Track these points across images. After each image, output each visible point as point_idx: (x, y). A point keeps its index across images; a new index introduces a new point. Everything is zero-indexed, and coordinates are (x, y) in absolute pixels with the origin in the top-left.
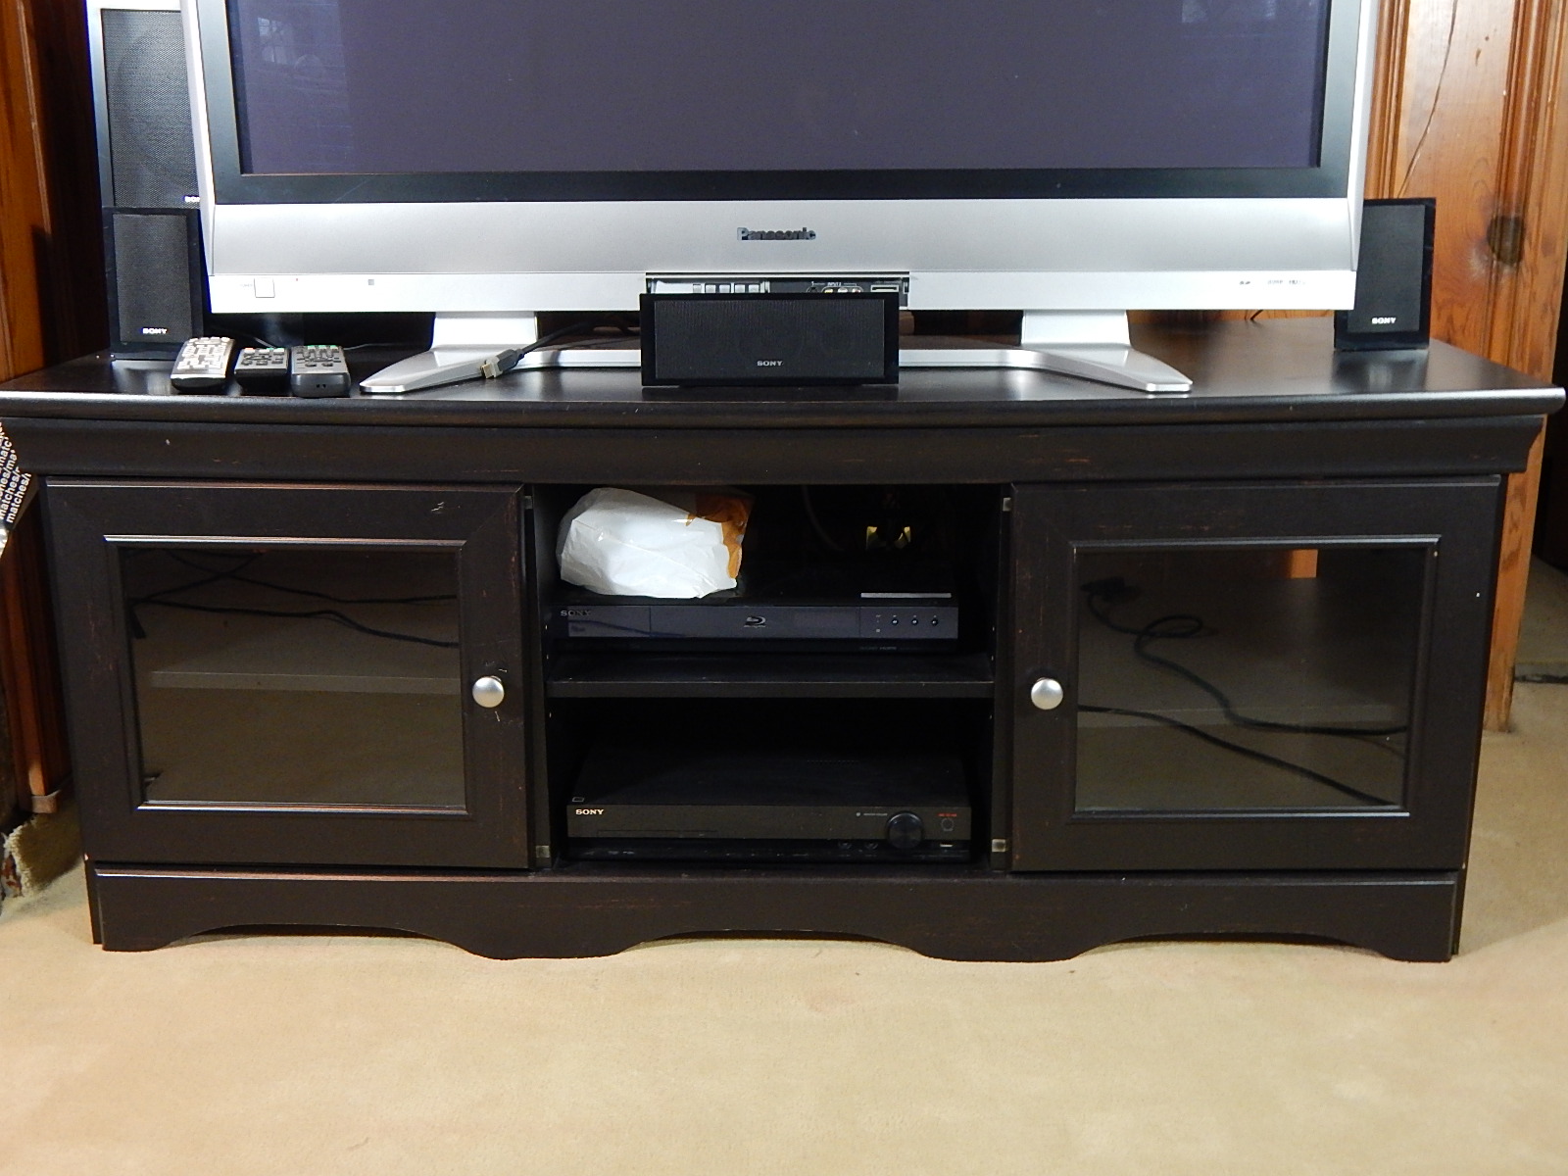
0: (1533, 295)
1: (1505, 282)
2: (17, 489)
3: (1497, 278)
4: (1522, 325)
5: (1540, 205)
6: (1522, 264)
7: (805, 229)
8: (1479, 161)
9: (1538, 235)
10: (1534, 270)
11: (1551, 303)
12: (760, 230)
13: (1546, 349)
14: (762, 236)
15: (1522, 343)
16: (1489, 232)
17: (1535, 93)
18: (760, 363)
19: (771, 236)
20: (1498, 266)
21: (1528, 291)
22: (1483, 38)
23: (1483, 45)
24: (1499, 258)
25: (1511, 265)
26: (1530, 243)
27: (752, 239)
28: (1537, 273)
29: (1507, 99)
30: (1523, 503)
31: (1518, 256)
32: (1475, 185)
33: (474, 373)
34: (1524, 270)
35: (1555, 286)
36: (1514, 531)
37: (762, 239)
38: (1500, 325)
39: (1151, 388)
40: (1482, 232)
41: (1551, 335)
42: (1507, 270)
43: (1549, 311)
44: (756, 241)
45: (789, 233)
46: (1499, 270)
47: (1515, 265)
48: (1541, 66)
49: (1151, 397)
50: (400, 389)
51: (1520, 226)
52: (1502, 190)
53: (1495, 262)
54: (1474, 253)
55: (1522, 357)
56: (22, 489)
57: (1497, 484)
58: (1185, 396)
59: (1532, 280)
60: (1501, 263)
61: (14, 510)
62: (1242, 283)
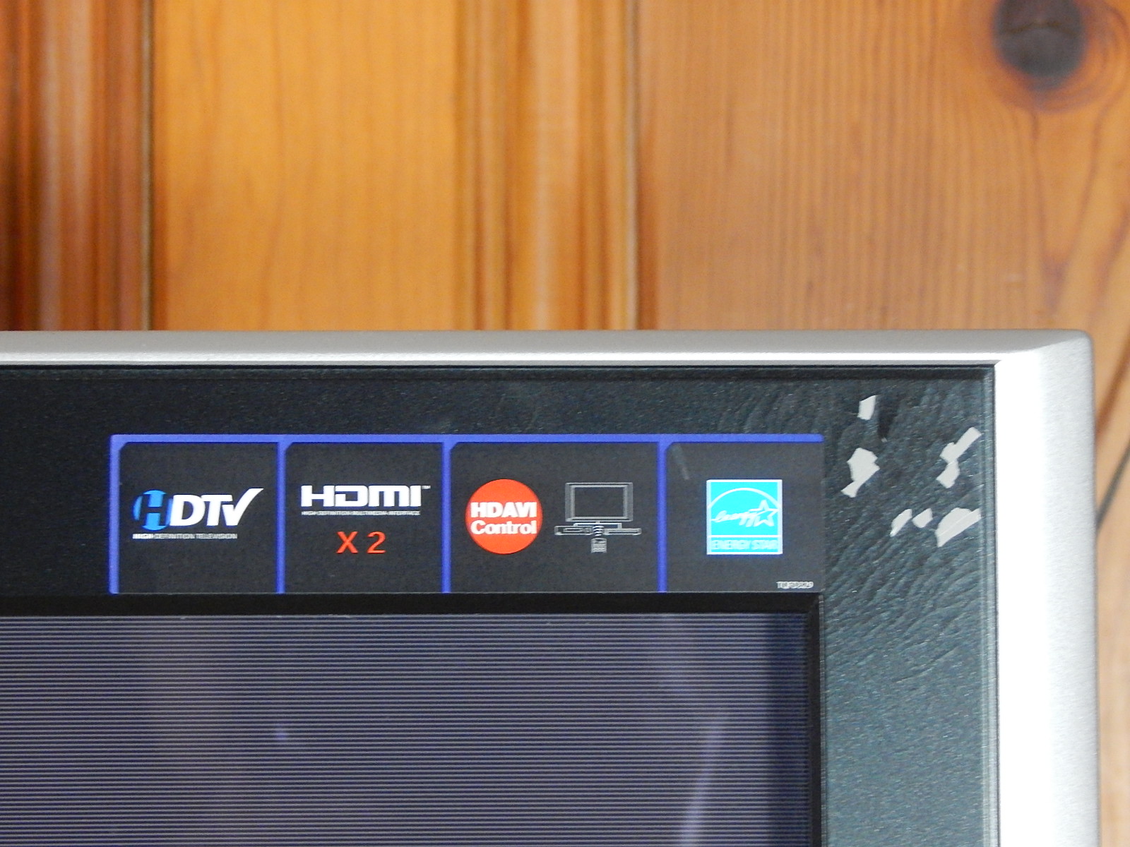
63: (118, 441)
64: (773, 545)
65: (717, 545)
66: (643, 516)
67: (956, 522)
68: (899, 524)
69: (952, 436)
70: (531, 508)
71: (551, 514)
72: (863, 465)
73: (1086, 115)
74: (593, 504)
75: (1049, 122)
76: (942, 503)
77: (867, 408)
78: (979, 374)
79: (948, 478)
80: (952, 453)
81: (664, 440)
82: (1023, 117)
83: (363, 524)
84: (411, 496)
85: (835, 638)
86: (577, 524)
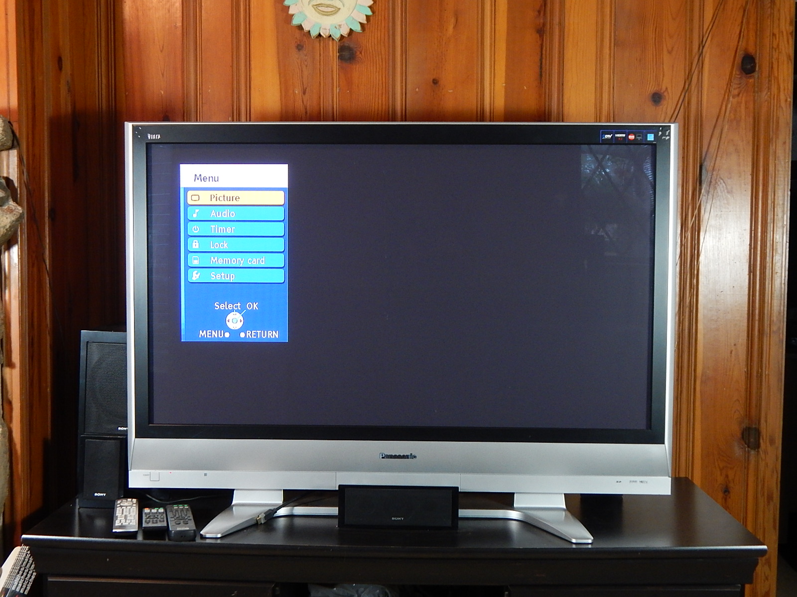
0: (767, 464)
1: (753, 459)
2: (30, 578)
3: (748, 457)
4: (762, 479)
5: (766, 421)
6: (760, 450)
7: (411, 454)
8: (735, 401)
9: (766, 436)
10: (766, 452)
11: (776, 468)
12: (391, 454)
13: (775, 491)
14: (391, 457)
15: (763, 488)
16: (743, 434)
17: (760, 370)
18: (393, 519)
19: (395, 457)
20: (748, 450)
21: (764, 462)
22: (733, 344)
23: (733, 348)
24: (748, 447)
25: (755, 450)
26: (763, 439)
27: (387, 458)
28: (768, 454)
29: (747, 373)
30: (770, 566)
31: (757, 446)
32: (735, 412)
33: (253, 522)
34: (761, 453)
35: (777, 460)
36: (766, 581)
37: (391, 458)
38: (751, 479)
39: (574, 541)
40: (739, 435)
41: (777, 483)
42: (753, 452)
43: (775, 472)
44: (388, 459)
45: (404, 456)
46: (749, 452)
47: (756, 450)
48: (762, 358)
49: (574, 546)
50: (219, 536)
51: (758, 432)
52: (748, 414)
53: (747, 449)
54: (736, 444)
55: (763, 495)
56: (33, 577)
57: (739, 590)
58: (590, 546)
59: (765, 457)
60: (749, 449)
61: (28, 588)
62: (617, 482)
63: (601, 131)
64: (653, 139)
65: (648, 139)
66: (643, 137)
67: (668, 138)
68: (663, 138)
69: (667, 131)
70: (634, 136)
71: (635, 137)
72: (660, 133)
73: (661, 107)
74: (639, 136)
75: (657, 108)
76: (666, 136)
77: (661, 128)
78: (670, 126)
79: (667, 134)
80: (667, 132)
81: (644, 131)
82: (654, 107)
83: (621, 137)
84: (624, 135)
85: (657, 146)
86: (637, 138)
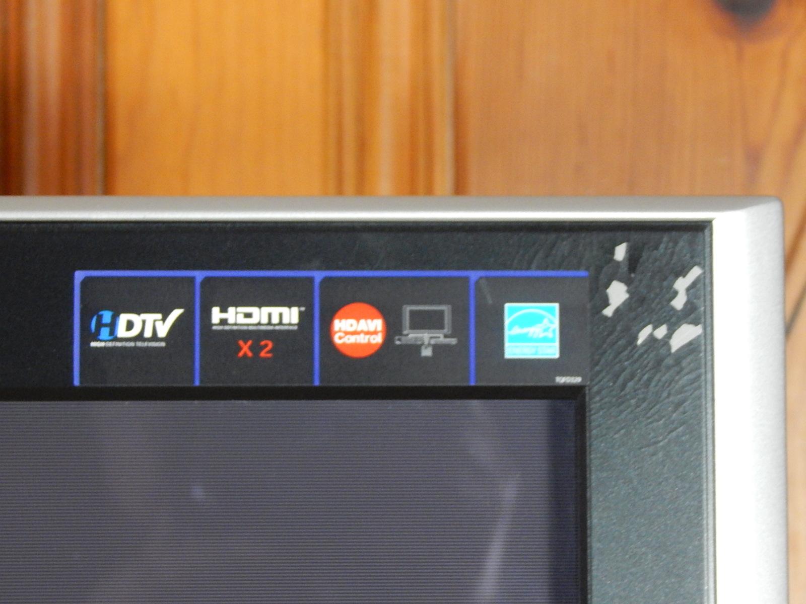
63: (79, 276)
64: (551, 350)
65: (513, 350)
66: (459, 330)
67: (685, 334)
68: (643, 336)
69: (683, 272)
70: (377, 324)
71: (392, 329)
72: (618, 293)
74: (422, 321)
76: (674, 320)
77: (620, 252)
78: (701, 228)
79: (679, 303)
80: (681, 284)
81: (474, 275)
83: (256, 336)
84: (291, 316)
85: (597, 419)
86: (412, 336)
